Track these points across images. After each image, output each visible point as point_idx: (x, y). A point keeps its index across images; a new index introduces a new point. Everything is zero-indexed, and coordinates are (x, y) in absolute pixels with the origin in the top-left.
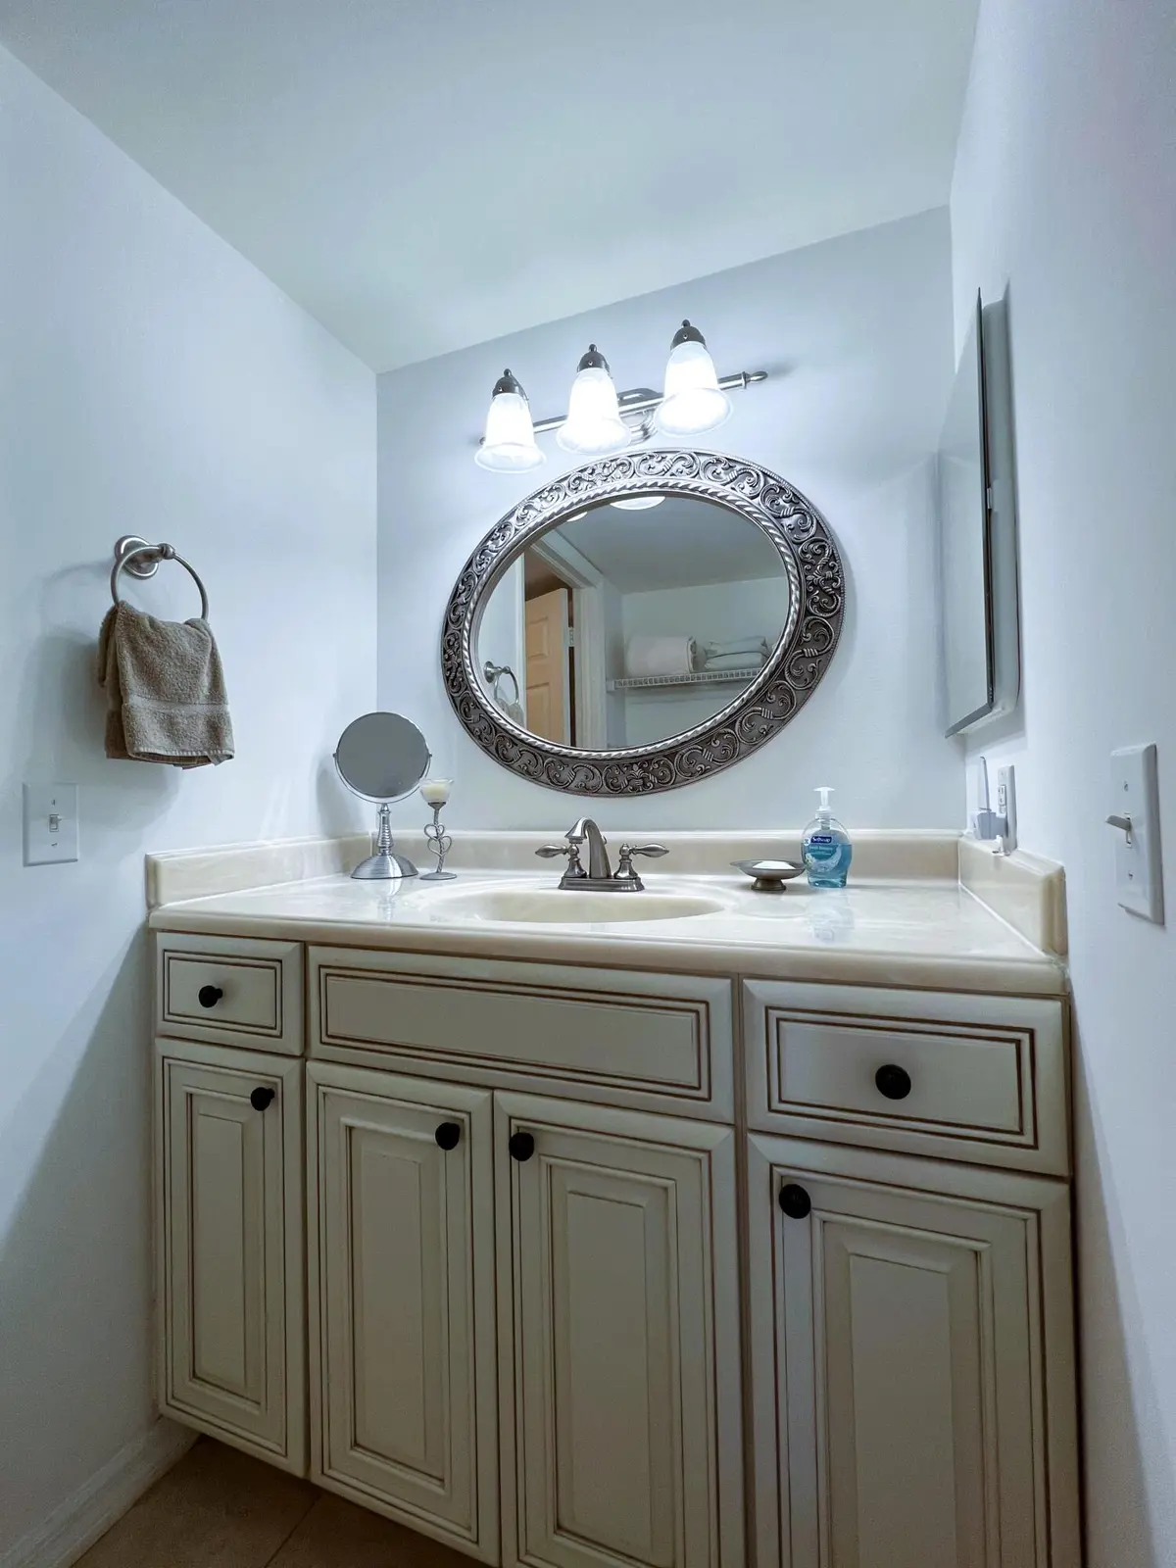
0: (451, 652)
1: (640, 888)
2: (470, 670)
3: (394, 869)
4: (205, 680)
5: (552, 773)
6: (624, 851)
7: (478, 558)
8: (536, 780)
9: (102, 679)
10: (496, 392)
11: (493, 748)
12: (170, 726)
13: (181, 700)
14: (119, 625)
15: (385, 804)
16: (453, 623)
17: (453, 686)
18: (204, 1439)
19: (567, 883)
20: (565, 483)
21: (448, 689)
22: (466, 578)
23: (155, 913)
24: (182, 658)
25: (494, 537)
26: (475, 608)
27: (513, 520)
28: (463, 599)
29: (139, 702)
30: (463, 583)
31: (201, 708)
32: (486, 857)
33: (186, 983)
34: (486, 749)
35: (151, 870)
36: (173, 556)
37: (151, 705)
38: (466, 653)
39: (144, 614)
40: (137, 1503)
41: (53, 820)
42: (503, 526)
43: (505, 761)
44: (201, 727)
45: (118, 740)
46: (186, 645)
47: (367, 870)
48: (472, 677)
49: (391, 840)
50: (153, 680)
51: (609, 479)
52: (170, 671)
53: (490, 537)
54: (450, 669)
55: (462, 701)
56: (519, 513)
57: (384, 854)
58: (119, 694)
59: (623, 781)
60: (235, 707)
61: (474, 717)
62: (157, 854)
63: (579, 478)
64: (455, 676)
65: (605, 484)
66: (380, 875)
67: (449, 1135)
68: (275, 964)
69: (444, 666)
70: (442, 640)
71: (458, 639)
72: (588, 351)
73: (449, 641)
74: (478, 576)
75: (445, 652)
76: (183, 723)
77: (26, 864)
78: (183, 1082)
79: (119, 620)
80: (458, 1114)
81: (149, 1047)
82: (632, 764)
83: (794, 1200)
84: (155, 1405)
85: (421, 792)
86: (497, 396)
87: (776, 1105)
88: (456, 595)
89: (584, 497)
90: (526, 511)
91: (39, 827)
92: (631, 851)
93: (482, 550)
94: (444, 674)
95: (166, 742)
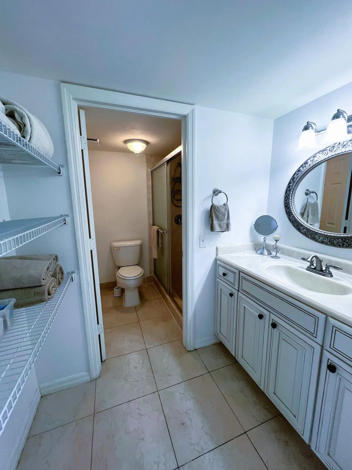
0: (287, 198)
1: (332, 276)
2: (291, 205)
3: (266, 252)
4: (226, 216)
5: (312, 236)
6: (327, 265)
7: (297, 173)
8: (308, 237)
9: (210, 217)
10: (303, 131)
11: (296, 226)
12: (220, 226)
13: (222, 221)
14: (213, 208)
15: (265, 237)
16: (288, 191)
17: (286, 208)
18: (221, 342)
19: (309, 269)
20: (328, 148)
21: (285, 208)
22: (293, 179)
23: (217, 257)
24: (222, 213)
25: (303, 166)
26: (294, 188)
27: (309, 161)
28: (291, 184)
29: (215, 222)
30: (292, 179)
31: (225, 221)
32: (290, 254)
33: (221, 271)
34: (294, 226)
35: (217, 249)
36: (222, 192)
37: (217, 222)
38: (290, 200)
39: (216, 205)
40: (212, 345)
41: (203, 241)
42: (306, 163)
43: (299, 230)
44: (225, 225)
45: (212, 229)
46: (223, 210)
47: (259, 252)
48: (291, 207)
49: (266, 245)
50: (217, 218)
51: (345, 147)
52: (220, 216)
53: (302, 166)
54: (286, 203)
55: (288, 212)
56: (312, 159)
57: (264, 249)
58: (212, 221)
59: (335, 242)
60: (231, 221)
61: (291, 217)
62: (218, 246)
63: (334, 146)
64: (287, 205)
65: (343, 149)
66: (262, 254)
67: (261, 317)
68: (234, 273)
69: (285, 202)
70: (285, 195)
71: (289, 195)
72: (336, 112)
73: (287, 196)
74: (296, 178)
75: (285, 198)
76: (222, 225)
77: (200, 248)
78: (220, 287)
79: (213, 207)
80: (263, 314)
81: (216, 280)
82: (339, 239)
83: (332, 368)
84: (215, 333)
85: (273, 237)
86: (303, 132)
87: (332, 347)
88: (290, 183)
89: (334, 154)
90: (314, 158)
91: (201, 241)
92: (330, 266)
93: (299, 170)
94: (284, 204)
95: (219, 228)
